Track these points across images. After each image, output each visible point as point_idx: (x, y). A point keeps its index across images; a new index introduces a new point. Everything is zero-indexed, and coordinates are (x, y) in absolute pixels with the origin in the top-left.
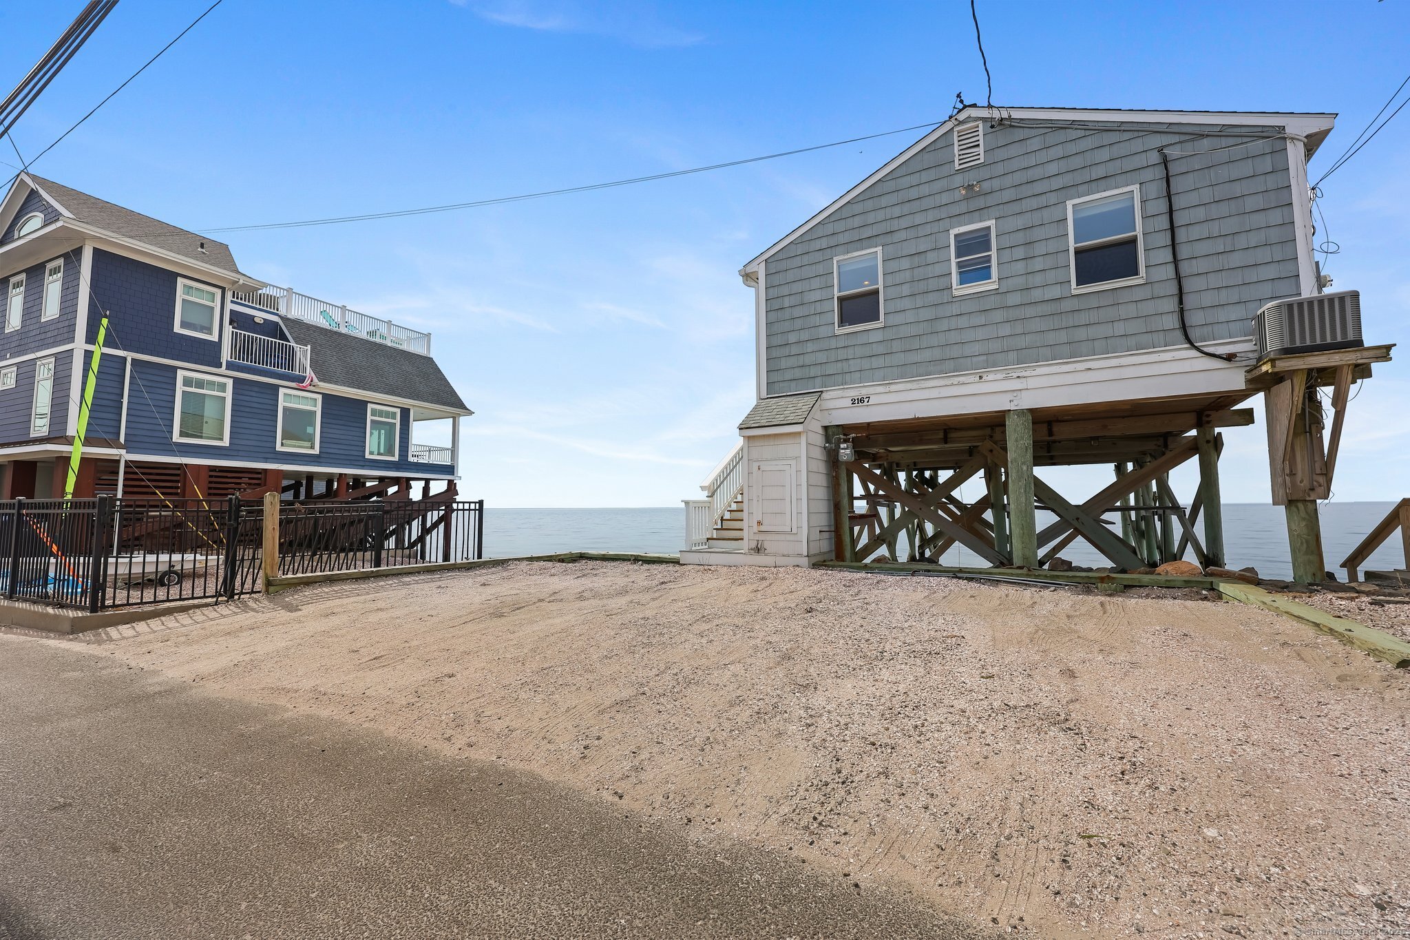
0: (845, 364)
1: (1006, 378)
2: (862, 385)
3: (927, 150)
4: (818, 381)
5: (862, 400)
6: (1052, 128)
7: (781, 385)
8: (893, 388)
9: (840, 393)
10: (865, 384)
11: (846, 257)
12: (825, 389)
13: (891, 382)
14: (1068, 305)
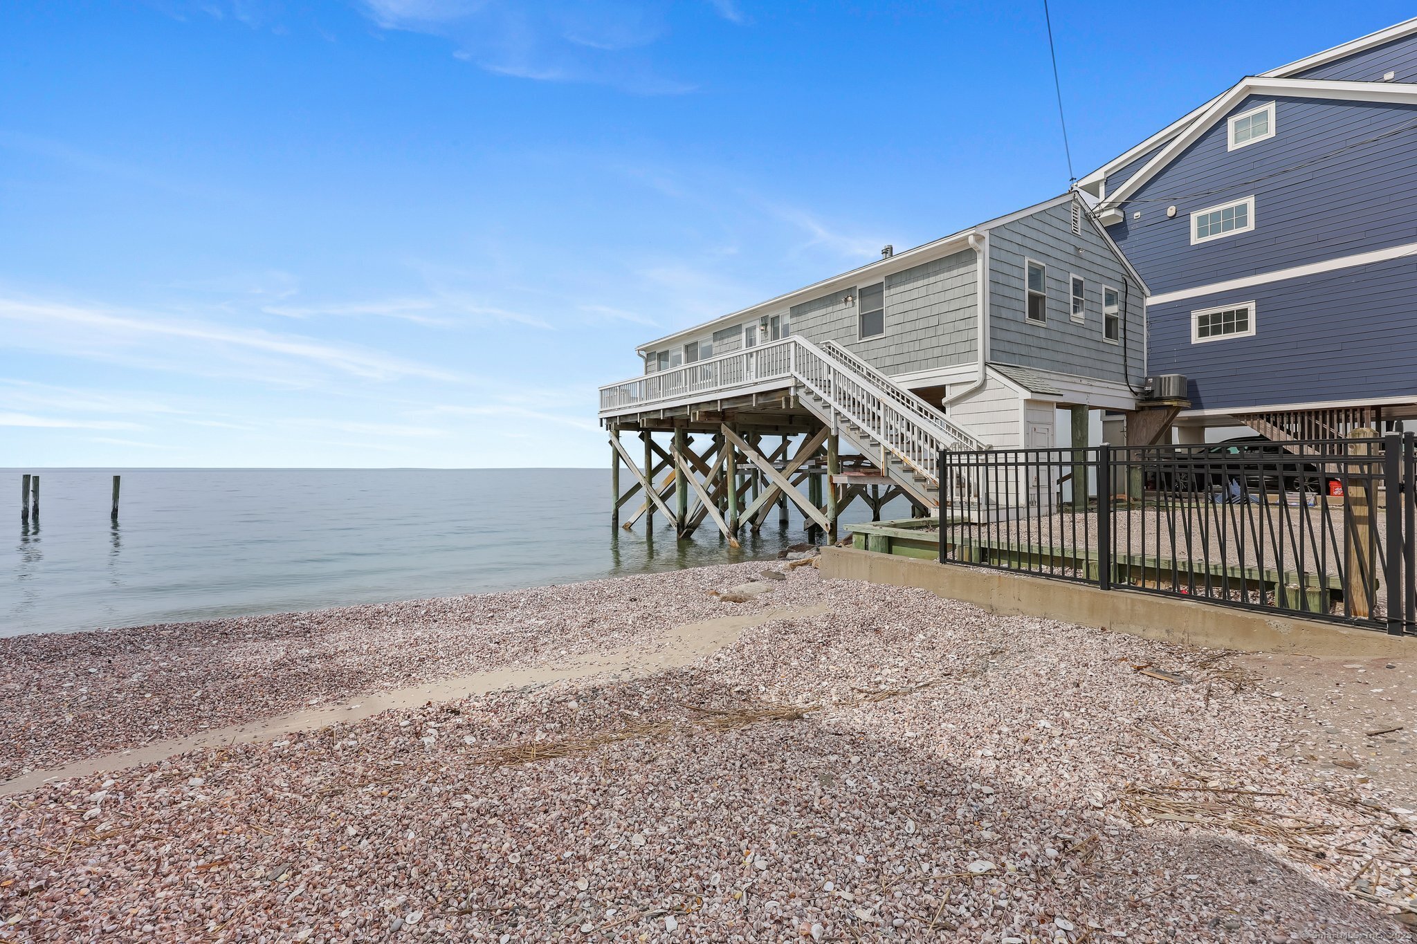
0: (1029, 348)
1: (1088, 384)
3: (1062, 207)
4: (1017, 358)
6: (1099, 234)
7: (998, 353)
11: (1030, 260)
14: (1101, 347)
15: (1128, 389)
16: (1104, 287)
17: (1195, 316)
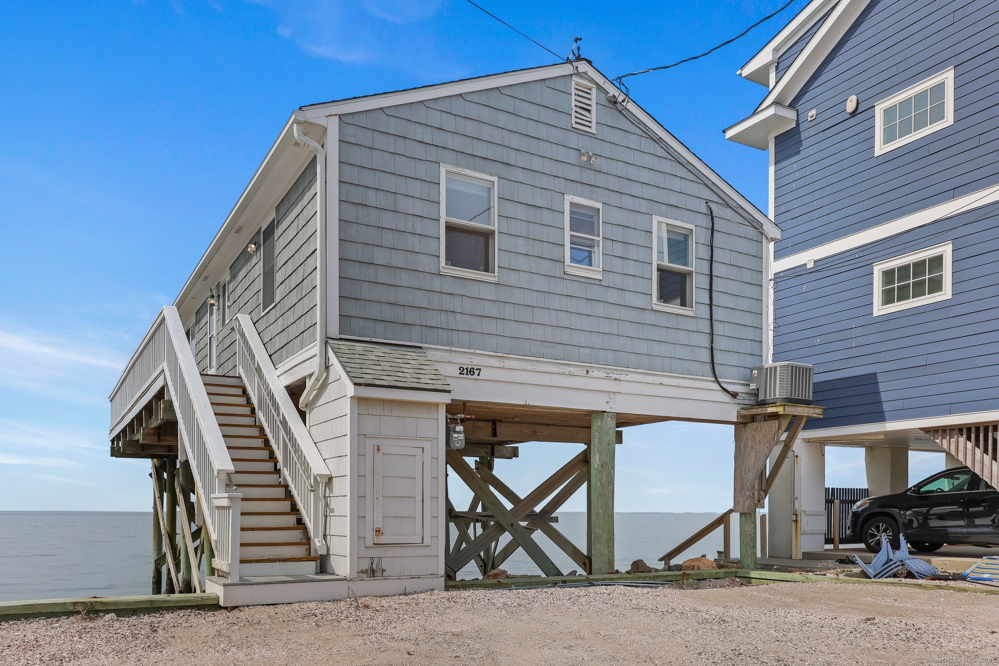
0: (450, 316)
1: (607, 378)
2: (472, 351)
3: (548, 84)
4: (416, 330)
5: (471, 371)
6: (646, 133)
7: (362, 323)
8: (508, 363)
9: (446, 356)
10: (477, 352)
11: (455, 170)
12: (426, 346)
13: (504, 355)
14: (649, 318)
15: (717, 386)
16: (656, 219)
17: (878, 270)
